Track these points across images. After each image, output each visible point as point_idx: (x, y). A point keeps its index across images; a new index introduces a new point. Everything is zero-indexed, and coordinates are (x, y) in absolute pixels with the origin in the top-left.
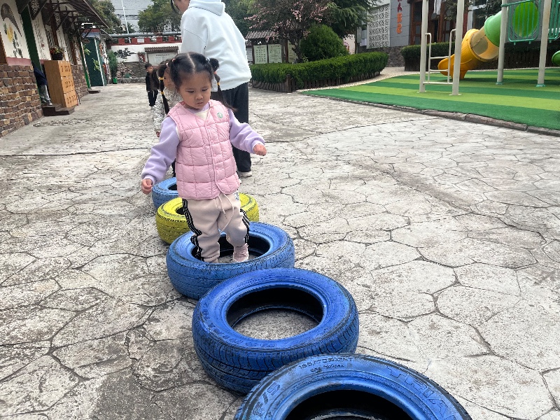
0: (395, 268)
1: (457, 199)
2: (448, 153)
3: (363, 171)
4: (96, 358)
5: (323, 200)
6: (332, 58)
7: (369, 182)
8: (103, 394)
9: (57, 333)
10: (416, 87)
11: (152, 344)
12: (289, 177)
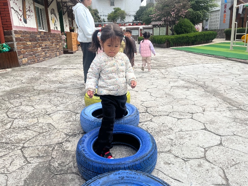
0: (189, 132)
1: (234, 101)
2: (236, 79)
3: (189, 84)
4: (38, 154)
5: (165, 96)
6: (189, 33)
7: (190, 90)
8: (33, 171)
9: (27, 141)
10: (228, 47)
11: (62, 152)
12: (153, 84)
